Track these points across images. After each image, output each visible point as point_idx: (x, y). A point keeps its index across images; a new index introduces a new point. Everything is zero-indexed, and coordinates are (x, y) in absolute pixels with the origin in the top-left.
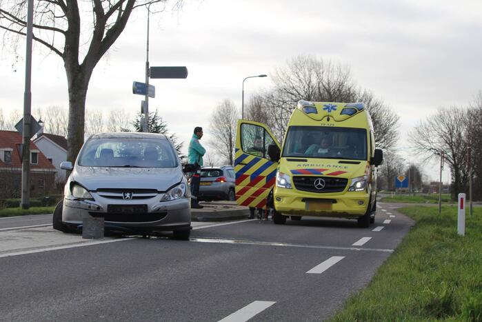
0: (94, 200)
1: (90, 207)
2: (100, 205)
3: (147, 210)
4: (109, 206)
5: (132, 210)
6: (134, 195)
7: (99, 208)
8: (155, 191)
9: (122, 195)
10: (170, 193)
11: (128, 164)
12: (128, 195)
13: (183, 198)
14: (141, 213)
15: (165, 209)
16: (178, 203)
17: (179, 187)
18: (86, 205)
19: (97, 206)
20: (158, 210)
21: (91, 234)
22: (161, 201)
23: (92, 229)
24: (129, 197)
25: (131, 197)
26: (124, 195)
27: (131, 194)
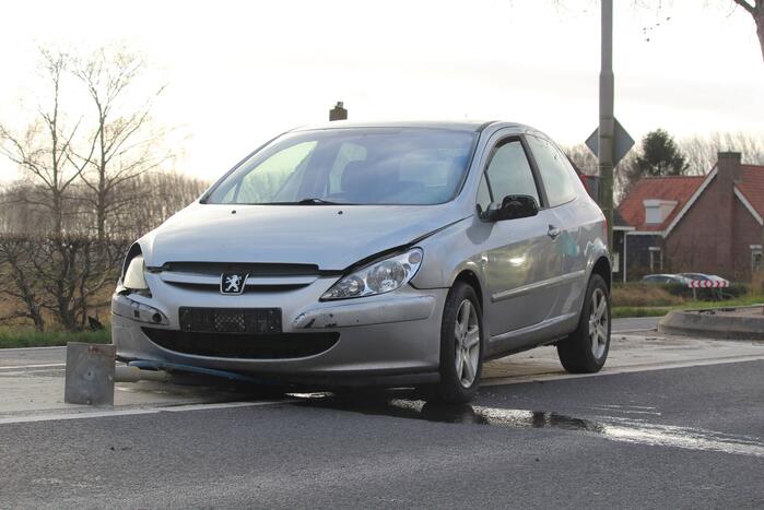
0: (150, 296)
1: (137, 313)
2: (164, 310)
3: (280, 326)
4: (182, 310)
5: (241, 322)
6: (250, 281)
7: (157, 317)
8: (311, 270)
9: (218, 281)
10: (363, 275)
12: (234, 281)
13: (405, 290)
14: (263, 332)
15: (332, 321)
17: (404, 259)
18: (130, 308)
19: (154, 312)
20: (309, 325)
21: (85, 391)
22: (321, 300)
23: (86, 376)
24: (235, 286)
25: (240, 287)
26: (224, 280)
27: (243, 279)
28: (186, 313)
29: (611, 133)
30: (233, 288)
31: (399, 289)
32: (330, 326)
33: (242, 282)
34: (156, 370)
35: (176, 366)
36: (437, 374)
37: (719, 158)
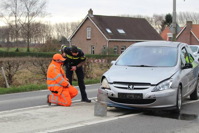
0: (110, 90)
1: (107, 94)
2: (114, 93)
3: (142, 97)
4: (119, 93)
5: (133, 96)
6: (135, 87)
7: (112, 95)
8: (149, 84)
9: (127, 86)
10: (160, 85)
11: (143, 65)
12: (131, 87)
14: (139, 99)
16: (165, 92)
17: (168, 81)
18: (105, 92)
19: (112, 93)
20: (149, 97)
21: (99, 113)
22: (152, 91)
23: (100, 110)
24: (132, 88)
25: (133, 88)
26: (129, 86)
27: (133, 86)
28: (119, 94)
29: (176, 27)
30: (131, 88)
31: (168, 89)
32: (154, 97)
33: (133, 87)
34: (112, 107)
35: (117, 106)
36: (176, 107)
37: (187, 23)
